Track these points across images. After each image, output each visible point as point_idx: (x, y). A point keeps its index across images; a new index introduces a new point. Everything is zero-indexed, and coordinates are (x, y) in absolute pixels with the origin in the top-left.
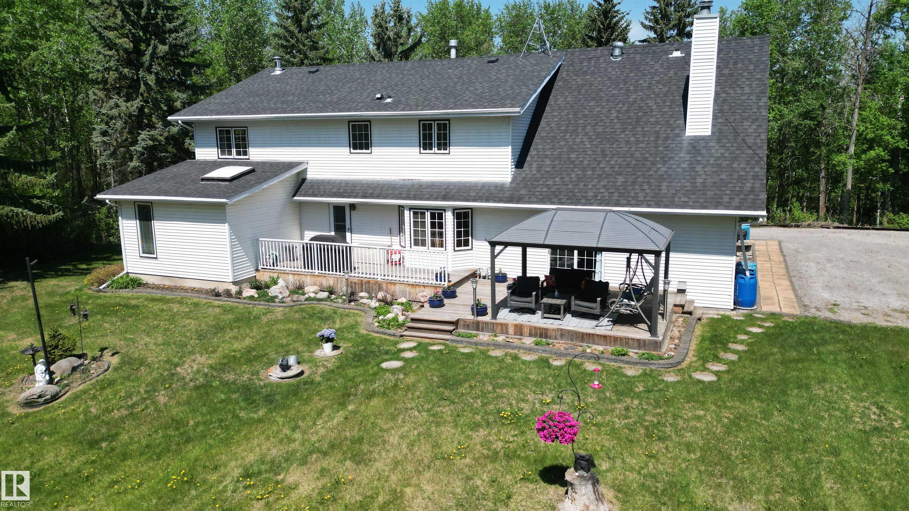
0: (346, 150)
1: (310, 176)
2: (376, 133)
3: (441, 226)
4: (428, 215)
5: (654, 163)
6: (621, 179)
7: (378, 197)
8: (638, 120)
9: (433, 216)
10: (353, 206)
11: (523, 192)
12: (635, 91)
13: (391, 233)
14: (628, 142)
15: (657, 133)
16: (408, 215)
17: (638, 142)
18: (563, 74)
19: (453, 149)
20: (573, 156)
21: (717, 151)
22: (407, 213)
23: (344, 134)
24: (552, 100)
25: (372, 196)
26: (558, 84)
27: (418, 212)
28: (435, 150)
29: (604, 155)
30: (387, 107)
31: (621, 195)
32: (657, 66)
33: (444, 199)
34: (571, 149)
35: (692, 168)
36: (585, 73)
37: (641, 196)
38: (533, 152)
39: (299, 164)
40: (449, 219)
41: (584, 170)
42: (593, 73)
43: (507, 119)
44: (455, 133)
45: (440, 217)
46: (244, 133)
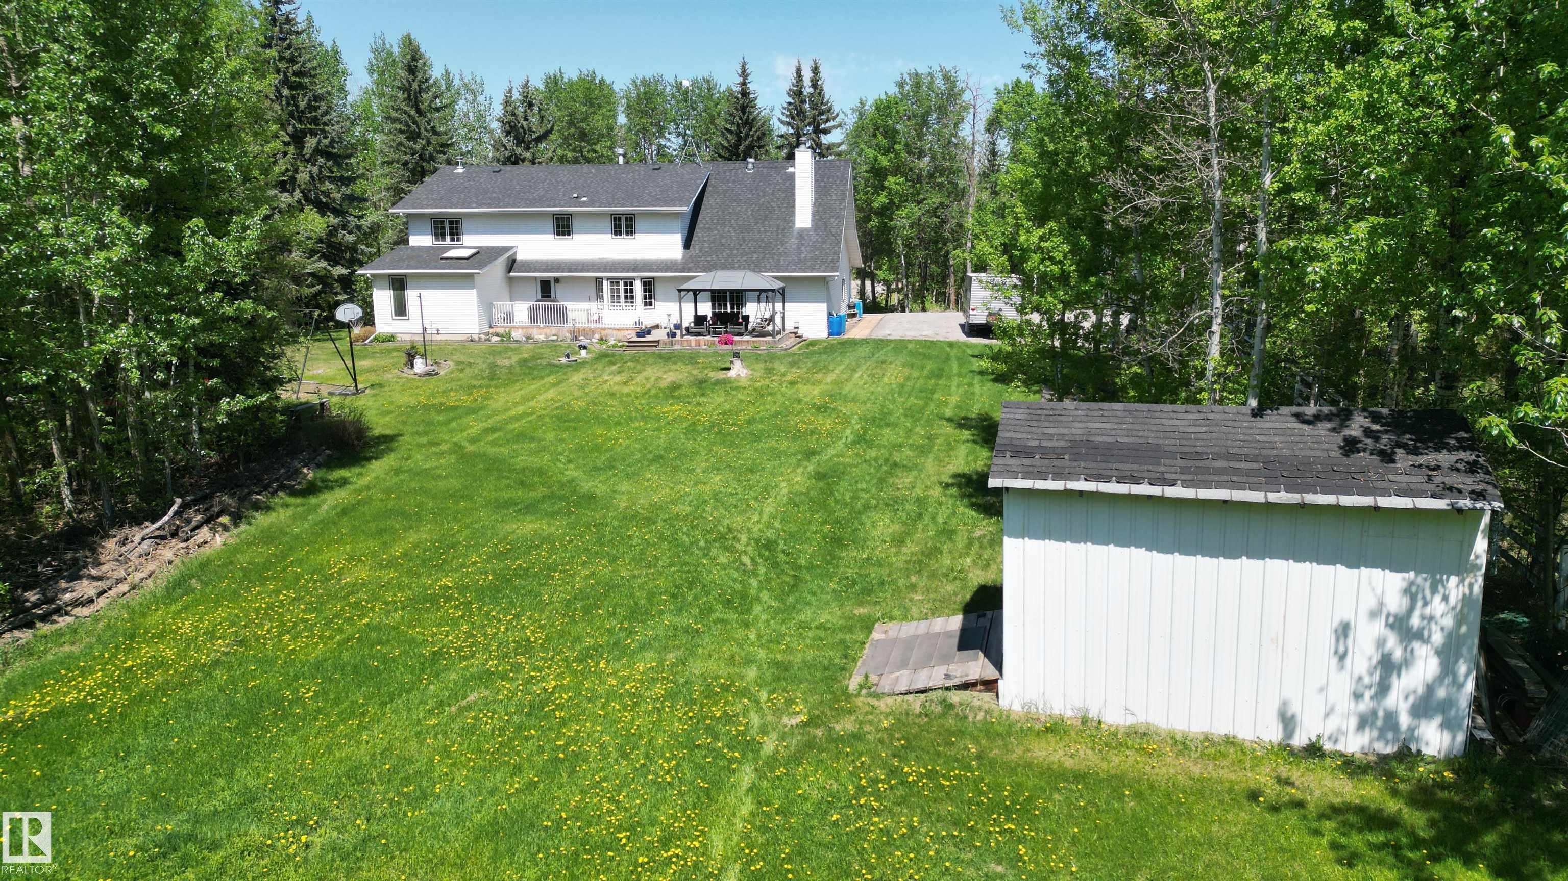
0: (550, 237)
1: (519, 257)
2: (576, 224)
3: (632, 291)
4: (622, 283)
5: (776, 245)
6: (755, 256)
7: (581, 271)
8: (766, 217)
9: (626, 284)
10: (557, 280)
11: (691, 265)
12: (764, 196)
13: (589, 300)
14: (759, 232)
15: (778, 226)
16: (606, 285)
17: (765, 231)
18: (712, 181)
19: (638, 236)
20: (723, 241)
21: (814, 237)
22: (605, 282)
23: (550, 224)
24: (705, 201)
25: (576, 271)
26: (709, 189)
27: (614, 281)
28: (624, 236)
29: (744, 241)
30: (584, 204)
31: (756, 266)
32: (778, 178)
33: (634, 271)
34: (722, 237)
35: (799, 248)
36: (728, 181)
37: (768, 266)
38: (695, 238)
39: (512, 248)
40: (638, 287)
41: (731, 250)
42: (734, 181)
43: (677, 215)
44: (639, 224)
45: (631, 284)
46: (457, 222)
